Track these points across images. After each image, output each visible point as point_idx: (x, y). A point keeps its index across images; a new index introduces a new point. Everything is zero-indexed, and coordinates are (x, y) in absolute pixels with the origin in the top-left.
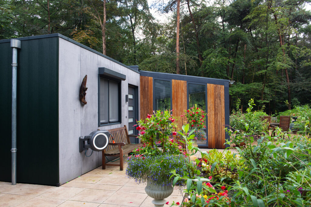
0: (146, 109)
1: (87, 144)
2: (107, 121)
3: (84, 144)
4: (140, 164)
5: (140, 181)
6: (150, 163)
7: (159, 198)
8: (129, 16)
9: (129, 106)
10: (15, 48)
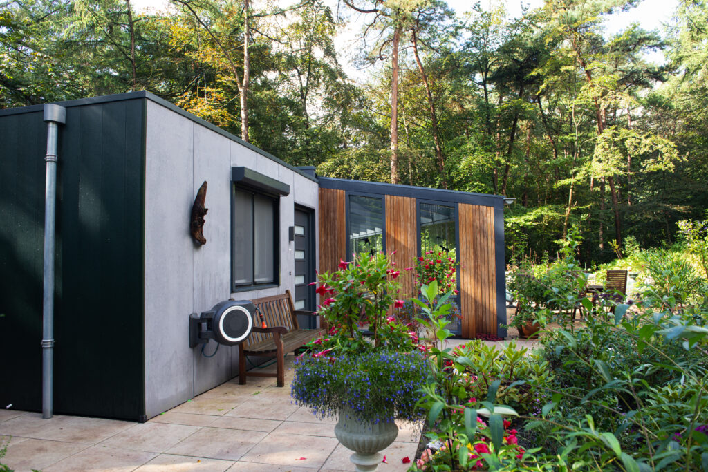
0: (332, 257)
1: (206, 329)
2: (250, 282)
3: (201, 329)
4: (322, 374)
5: (324, 411)
6: (346, 372)
7: (367, 451)
8: (295, 71)
9: (296, 250)
10: (53, 122)
